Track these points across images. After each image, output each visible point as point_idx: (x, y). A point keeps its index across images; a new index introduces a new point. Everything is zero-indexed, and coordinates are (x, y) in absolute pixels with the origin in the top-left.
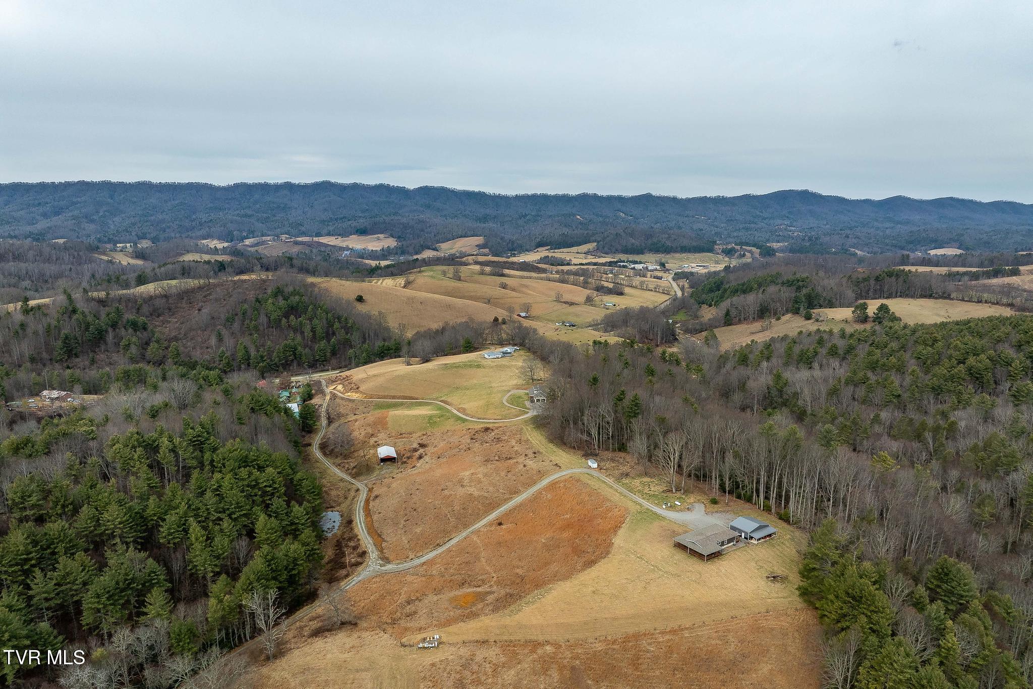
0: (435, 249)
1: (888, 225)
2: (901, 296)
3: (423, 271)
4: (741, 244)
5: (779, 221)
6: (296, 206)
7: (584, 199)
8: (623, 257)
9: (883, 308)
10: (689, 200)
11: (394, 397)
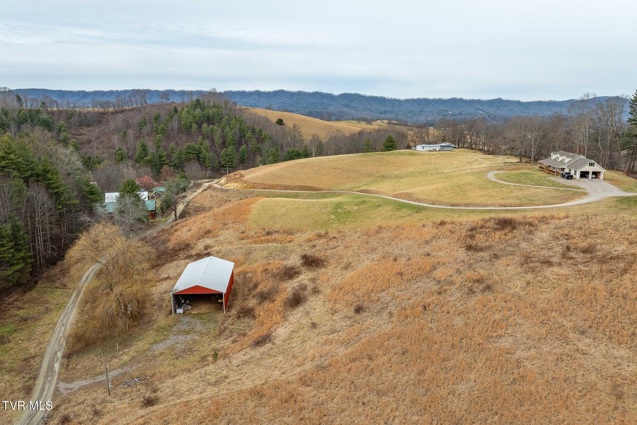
6: (261, 105)
7: (453, 101)
10: (529, 103)
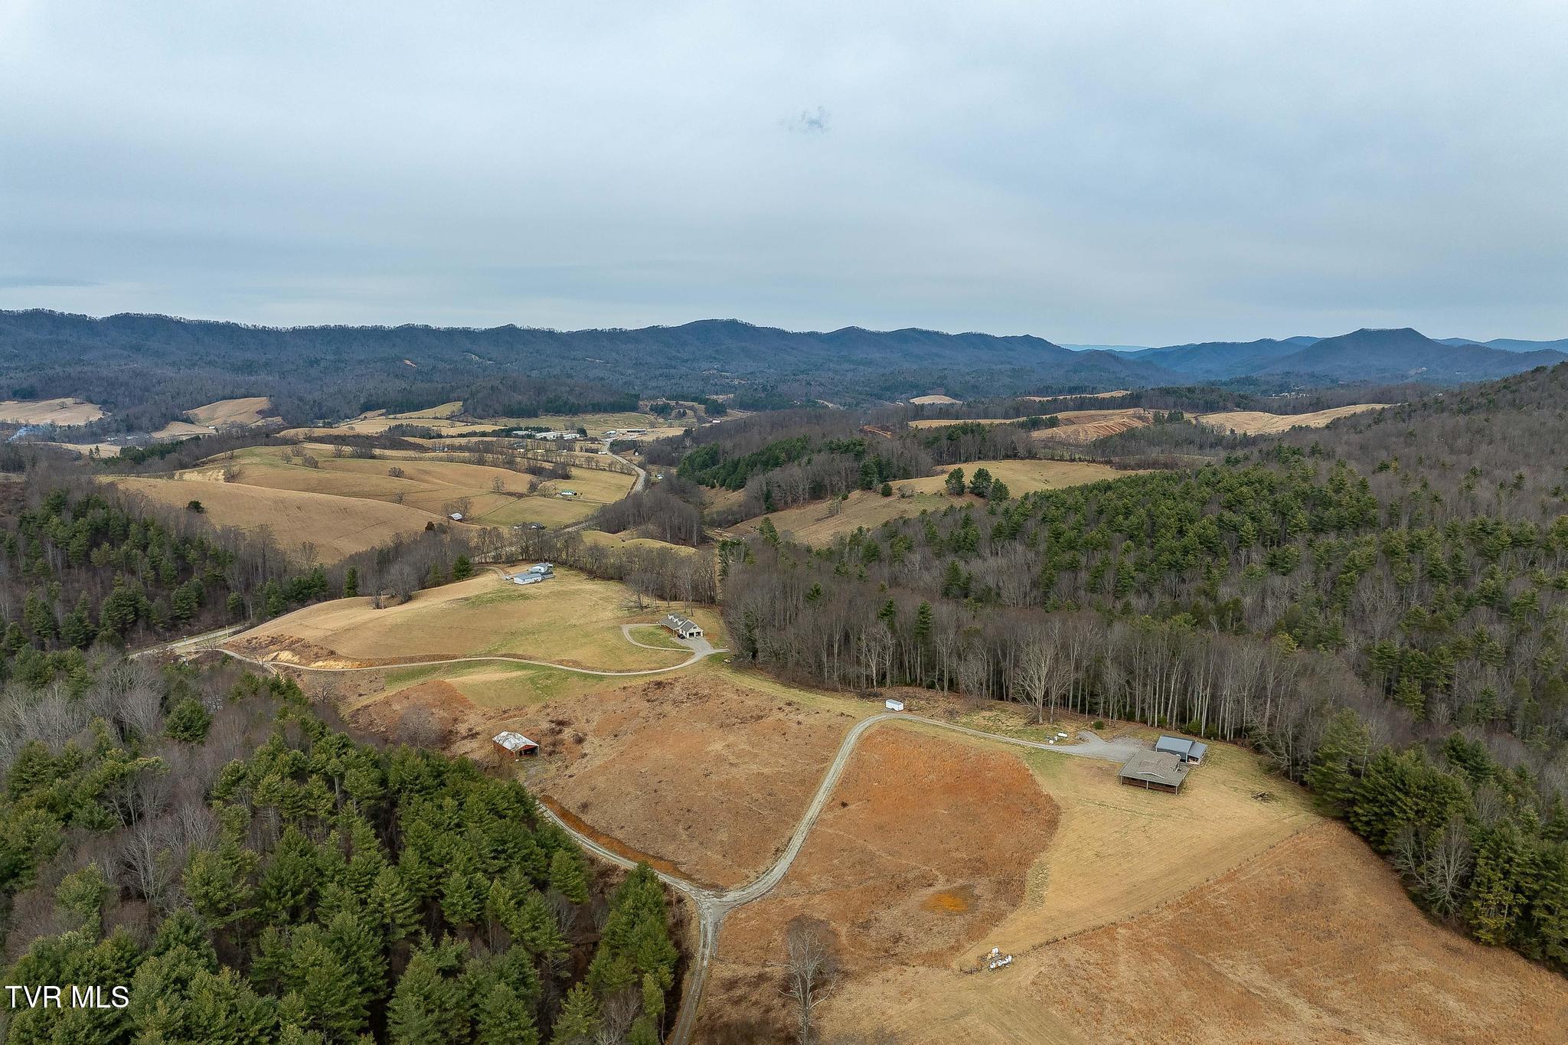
0: (188, 421)
1: (846, 366)
2: (979, 459)
3: (238, 457)
4: (675, 398)
5: (705, 365)
8: (512, 422)
9: (982, 475)
11: (412, 660)
